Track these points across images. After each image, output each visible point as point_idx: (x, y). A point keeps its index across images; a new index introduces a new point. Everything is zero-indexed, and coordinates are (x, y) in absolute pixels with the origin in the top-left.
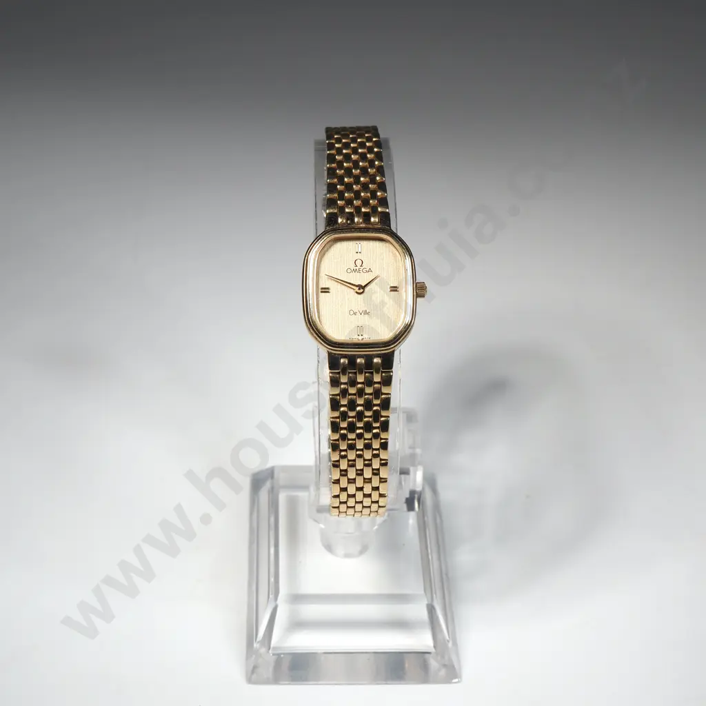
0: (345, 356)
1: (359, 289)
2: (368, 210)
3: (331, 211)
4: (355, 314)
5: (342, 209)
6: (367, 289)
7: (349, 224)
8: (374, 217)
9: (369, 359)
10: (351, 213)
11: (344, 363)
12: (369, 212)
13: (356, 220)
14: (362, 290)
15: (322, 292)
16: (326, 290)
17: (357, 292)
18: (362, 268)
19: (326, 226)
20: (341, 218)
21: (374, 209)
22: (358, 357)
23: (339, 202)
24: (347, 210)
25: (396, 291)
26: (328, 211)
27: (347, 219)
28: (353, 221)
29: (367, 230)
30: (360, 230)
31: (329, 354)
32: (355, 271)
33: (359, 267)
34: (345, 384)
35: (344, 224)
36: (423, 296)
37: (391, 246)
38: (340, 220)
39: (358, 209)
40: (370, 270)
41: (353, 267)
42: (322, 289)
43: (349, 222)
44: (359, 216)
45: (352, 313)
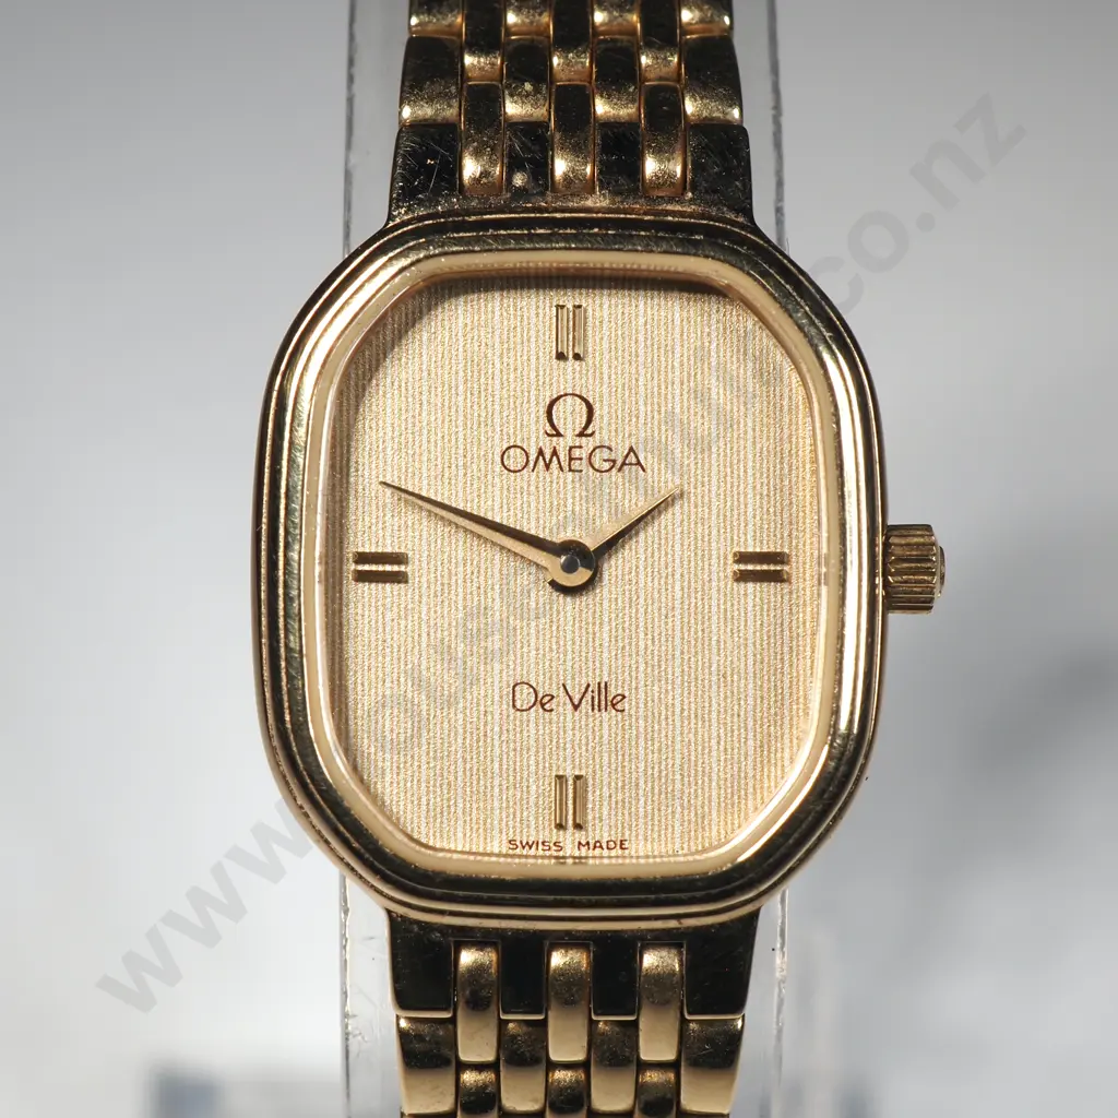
0: (480, 939)
1: (569, 568)
2: (626, 111)
3: (427, 111)
4: (542, 702)
5: (483, 103)
6: (613, 568)
7: (521, 193)
8: (659, 152)
9: (614, 955)
10: (531, 131)
11: (477, 971)
12: (631, 125)
13: (561, 166)
14: (582, 576)
15: (362, 577)
16: (385, 568)
17: (553, 584)
18: (588, 444)
19: (394, 202)
20: (477, 154)
21: (662, 107)
22: (555, 946)
23: (469, 60)
24: (513, 109)
25: (777, 577)
26: (407, 112)
27: (514, 165)
28: (542, 170)
29: (620, 231)
30: (582, 230)
31: (398, 926)
32: (545, 459)
33: (569, 439)
34: (479, 1067)
35: (495, 189)
36: (923, 604)
37: (750, 322)
38: (471, 168)
39: (572, 105)
40: (630, 460)
41: (535, 437)
42: (362, 558)
43: (519, 180)
44: (577, 149)
45: (525, 697)
